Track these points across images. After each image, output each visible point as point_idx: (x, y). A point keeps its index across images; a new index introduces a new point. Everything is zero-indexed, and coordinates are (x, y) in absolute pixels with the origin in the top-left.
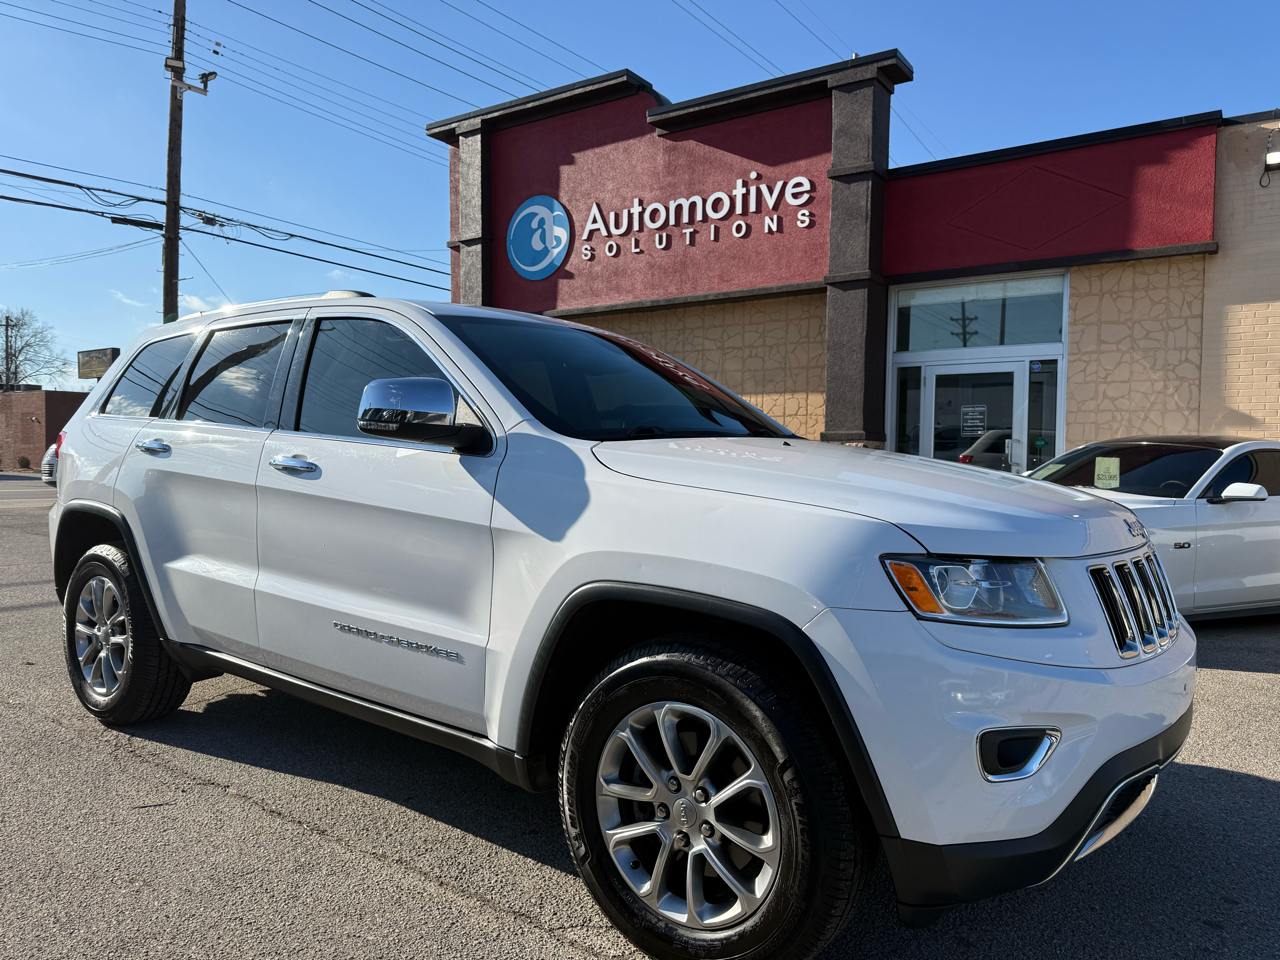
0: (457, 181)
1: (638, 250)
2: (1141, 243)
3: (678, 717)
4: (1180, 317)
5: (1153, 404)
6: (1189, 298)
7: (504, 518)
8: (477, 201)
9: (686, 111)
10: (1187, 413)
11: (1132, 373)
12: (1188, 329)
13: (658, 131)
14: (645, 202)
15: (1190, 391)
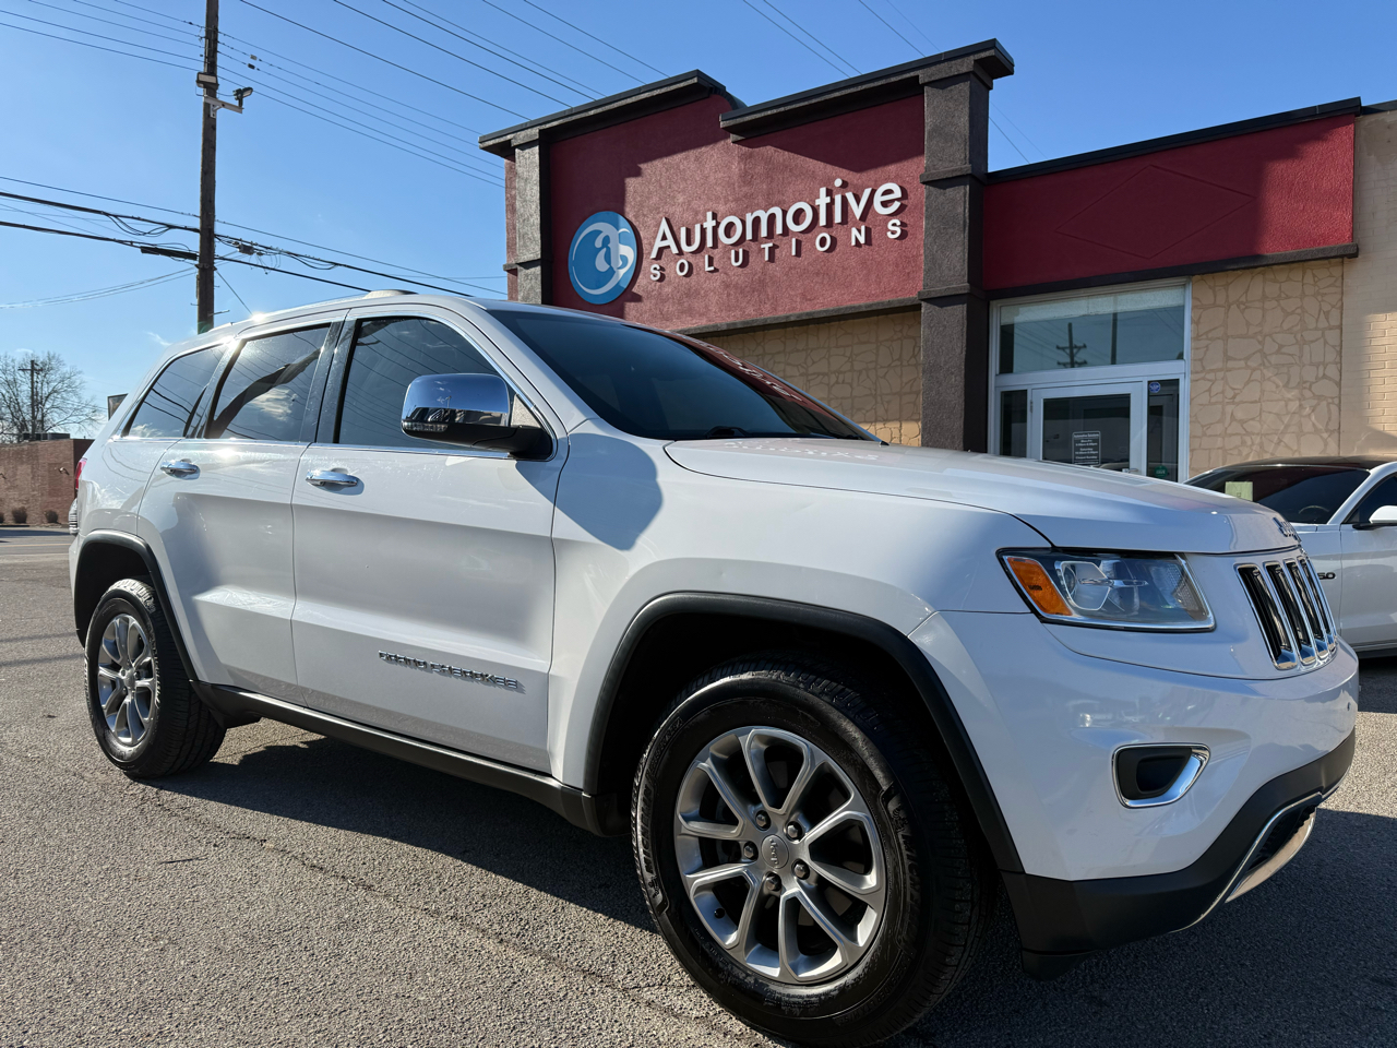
0: (514, 198)
1: (712, 268)
2: (1271, 248)
3: (766, 744)
4: (1316, 329)
5: (1287, 426)
6: (1326, 307)
7: (566, 527)
8: (536, 219)
9: (763, 114)
10: (1325, 435)
11: (1263, 391)
12: (1326, 342)
13: (733, 137)
14: (719, 216)
15: (1329, 411)
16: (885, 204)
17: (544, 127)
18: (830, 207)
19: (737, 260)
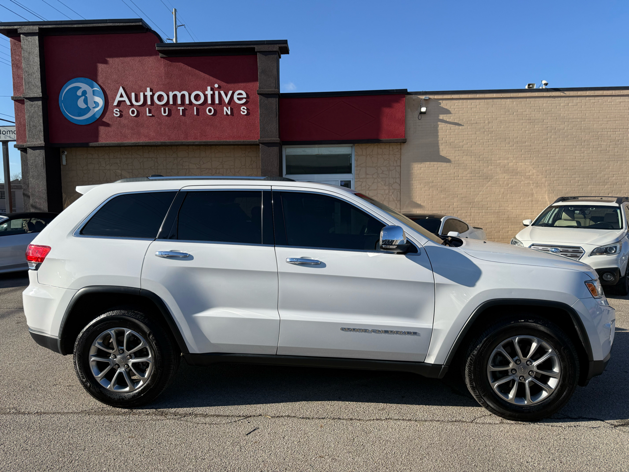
0: (20, 61)
1: (151, 115)
4: (393, 166)
5: (385, 199)
6: (396, 159)
8: (38, 75)
9: (179, 48)
10: (396, 202)
11: (378, 186)
12: (396, 171)
13: (161, 55)
14: (154, 91)
15: (397, 194)
16: (239, 99)
17: (42, 27)
18: (213, 96)
19: (165, 112)
